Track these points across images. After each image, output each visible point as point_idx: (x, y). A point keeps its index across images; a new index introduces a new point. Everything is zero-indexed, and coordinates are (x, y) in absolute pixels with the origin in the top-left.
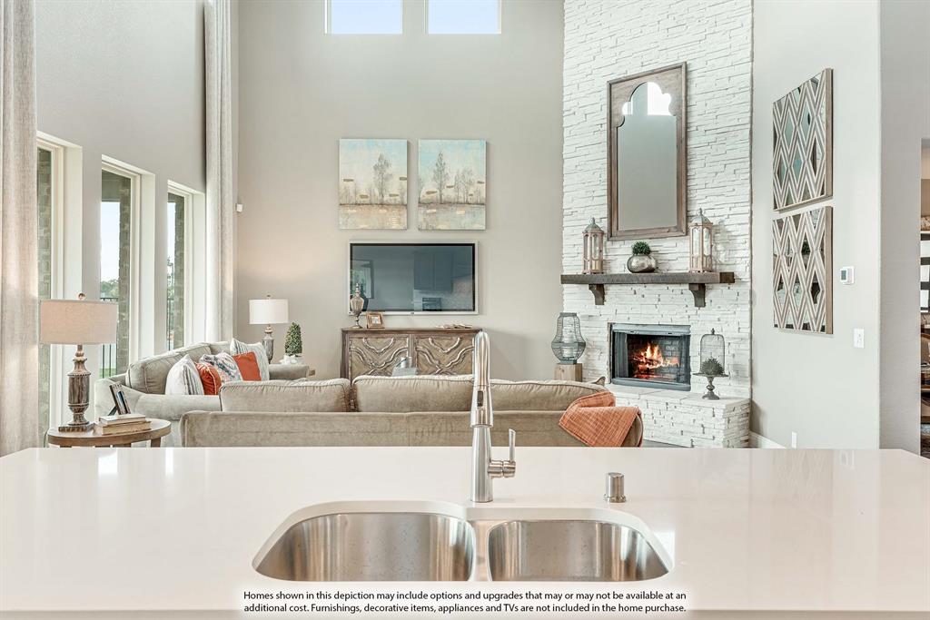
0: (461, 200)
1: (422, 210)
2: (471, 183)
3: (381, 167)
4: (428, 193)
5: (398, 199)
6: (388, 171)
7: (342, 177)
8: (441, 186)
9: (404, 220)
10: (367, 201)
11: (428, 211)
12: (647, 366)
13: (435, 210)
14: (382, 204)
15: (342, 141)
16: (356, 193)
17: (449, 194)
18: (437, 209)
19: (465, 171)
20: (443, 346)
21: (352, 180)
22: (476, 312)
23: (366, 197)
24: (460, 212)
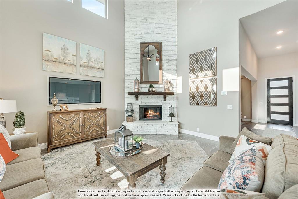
0: (96, 67)
1: (82, 68)
2: (99, 62)
3: (64, 49)
4: (84, 63)
5: (72, 63)
6: (68, 51)
7: (44, 49)
8: (89, 61)
9: (75, 70)
10: (58, 61)
11: (84, 69)
12: (150, 115)
13: (87, 69)
14: (65, 63)
15: (44, 33)
16: (52, 57)
17: (92, 64)
18: (88, 68)
19: (97, 58)
20: (94, 115)
21: (50, 51)
22: (101, 103)
23: (57, 59)
24: (96, 71)
